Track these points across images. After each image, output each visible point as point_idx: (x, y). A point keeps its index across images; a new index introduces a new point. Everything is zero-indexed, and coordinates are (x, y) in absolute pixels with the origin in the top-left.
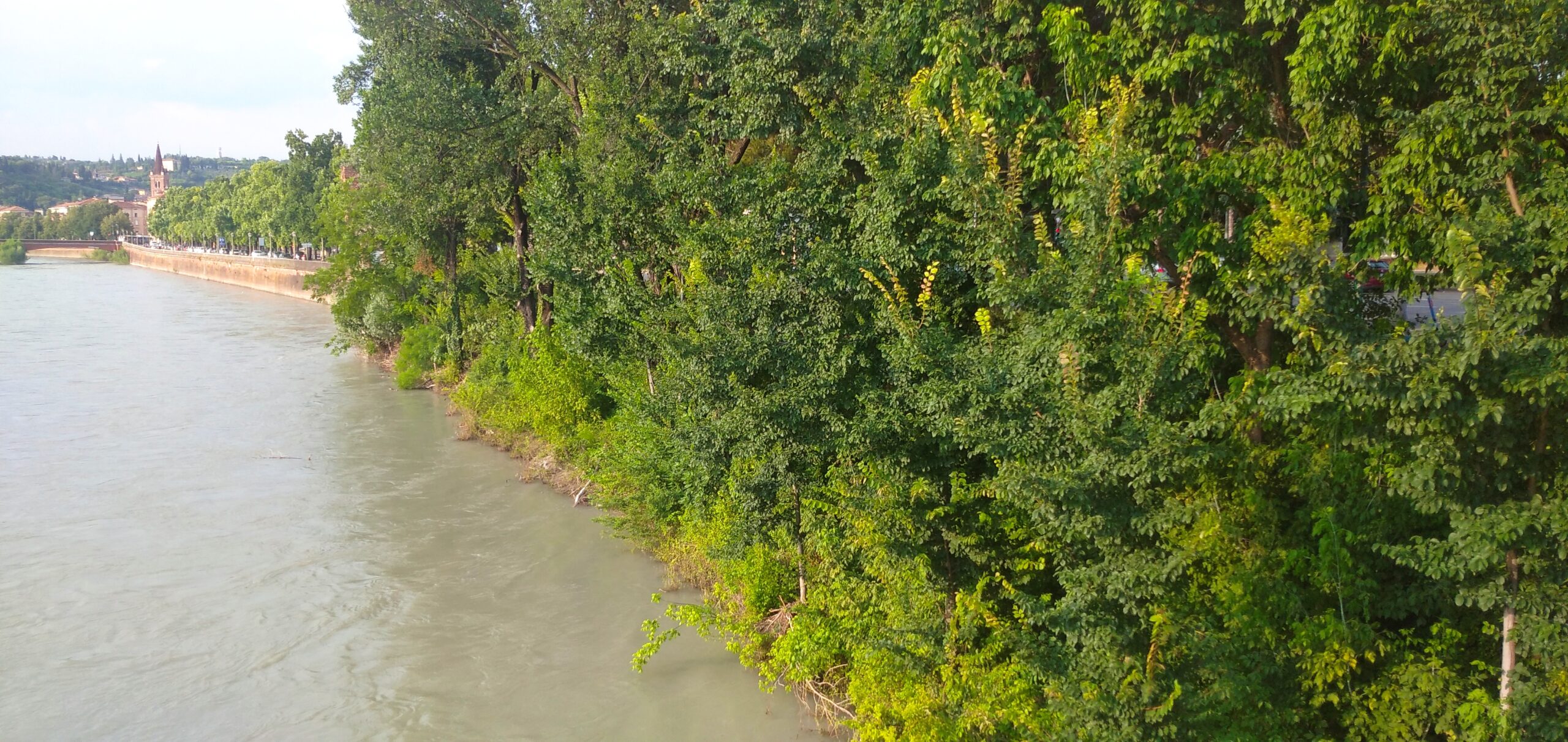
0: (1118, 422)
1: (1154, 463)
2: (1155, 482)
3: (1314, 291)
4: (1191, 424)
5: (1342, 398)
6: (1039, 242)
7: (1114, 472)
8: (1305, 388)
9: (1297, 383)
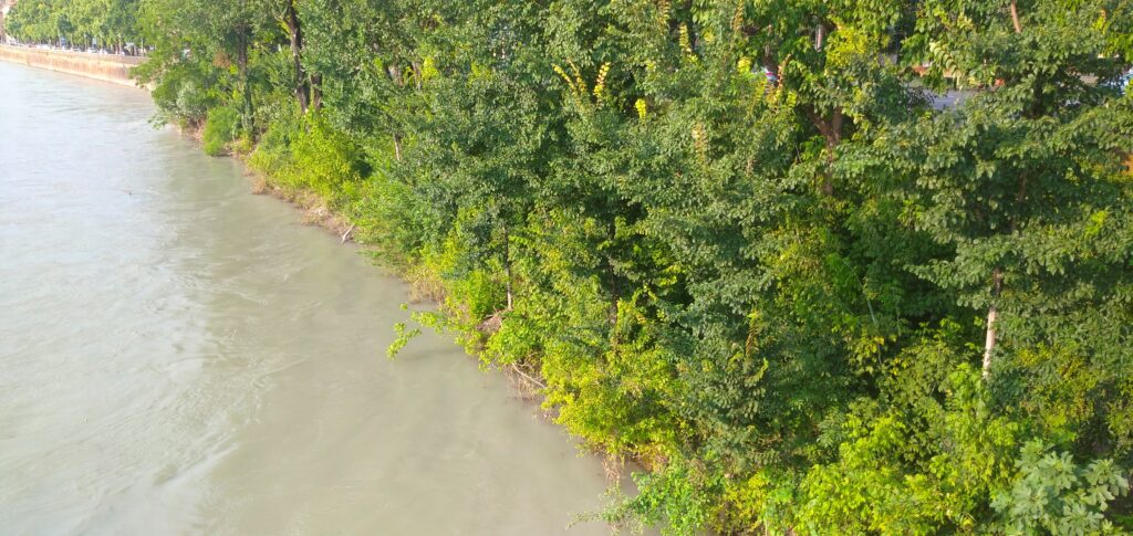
0: (732, 180)
1: (757, 208)
2: (757, 223)
3: (869, 86)
4: (783, 180)
5: (887, 163)
6: (682, 47)
7: (729, 215)
8: (862, 156)
9: (857, 152)
